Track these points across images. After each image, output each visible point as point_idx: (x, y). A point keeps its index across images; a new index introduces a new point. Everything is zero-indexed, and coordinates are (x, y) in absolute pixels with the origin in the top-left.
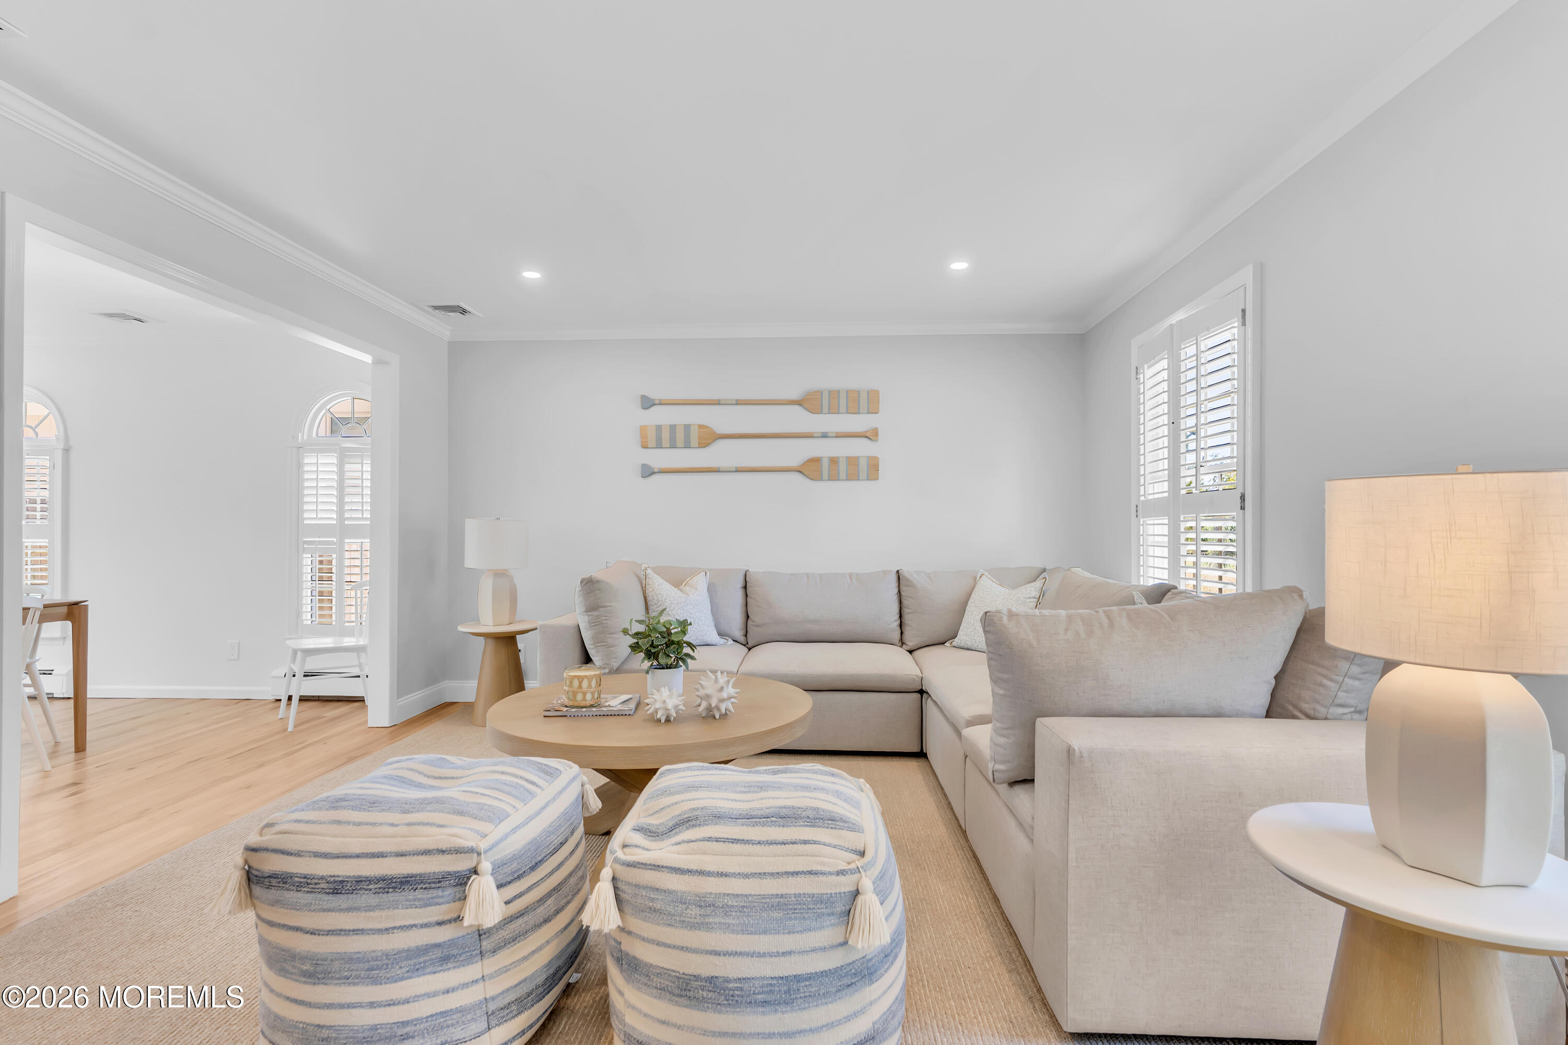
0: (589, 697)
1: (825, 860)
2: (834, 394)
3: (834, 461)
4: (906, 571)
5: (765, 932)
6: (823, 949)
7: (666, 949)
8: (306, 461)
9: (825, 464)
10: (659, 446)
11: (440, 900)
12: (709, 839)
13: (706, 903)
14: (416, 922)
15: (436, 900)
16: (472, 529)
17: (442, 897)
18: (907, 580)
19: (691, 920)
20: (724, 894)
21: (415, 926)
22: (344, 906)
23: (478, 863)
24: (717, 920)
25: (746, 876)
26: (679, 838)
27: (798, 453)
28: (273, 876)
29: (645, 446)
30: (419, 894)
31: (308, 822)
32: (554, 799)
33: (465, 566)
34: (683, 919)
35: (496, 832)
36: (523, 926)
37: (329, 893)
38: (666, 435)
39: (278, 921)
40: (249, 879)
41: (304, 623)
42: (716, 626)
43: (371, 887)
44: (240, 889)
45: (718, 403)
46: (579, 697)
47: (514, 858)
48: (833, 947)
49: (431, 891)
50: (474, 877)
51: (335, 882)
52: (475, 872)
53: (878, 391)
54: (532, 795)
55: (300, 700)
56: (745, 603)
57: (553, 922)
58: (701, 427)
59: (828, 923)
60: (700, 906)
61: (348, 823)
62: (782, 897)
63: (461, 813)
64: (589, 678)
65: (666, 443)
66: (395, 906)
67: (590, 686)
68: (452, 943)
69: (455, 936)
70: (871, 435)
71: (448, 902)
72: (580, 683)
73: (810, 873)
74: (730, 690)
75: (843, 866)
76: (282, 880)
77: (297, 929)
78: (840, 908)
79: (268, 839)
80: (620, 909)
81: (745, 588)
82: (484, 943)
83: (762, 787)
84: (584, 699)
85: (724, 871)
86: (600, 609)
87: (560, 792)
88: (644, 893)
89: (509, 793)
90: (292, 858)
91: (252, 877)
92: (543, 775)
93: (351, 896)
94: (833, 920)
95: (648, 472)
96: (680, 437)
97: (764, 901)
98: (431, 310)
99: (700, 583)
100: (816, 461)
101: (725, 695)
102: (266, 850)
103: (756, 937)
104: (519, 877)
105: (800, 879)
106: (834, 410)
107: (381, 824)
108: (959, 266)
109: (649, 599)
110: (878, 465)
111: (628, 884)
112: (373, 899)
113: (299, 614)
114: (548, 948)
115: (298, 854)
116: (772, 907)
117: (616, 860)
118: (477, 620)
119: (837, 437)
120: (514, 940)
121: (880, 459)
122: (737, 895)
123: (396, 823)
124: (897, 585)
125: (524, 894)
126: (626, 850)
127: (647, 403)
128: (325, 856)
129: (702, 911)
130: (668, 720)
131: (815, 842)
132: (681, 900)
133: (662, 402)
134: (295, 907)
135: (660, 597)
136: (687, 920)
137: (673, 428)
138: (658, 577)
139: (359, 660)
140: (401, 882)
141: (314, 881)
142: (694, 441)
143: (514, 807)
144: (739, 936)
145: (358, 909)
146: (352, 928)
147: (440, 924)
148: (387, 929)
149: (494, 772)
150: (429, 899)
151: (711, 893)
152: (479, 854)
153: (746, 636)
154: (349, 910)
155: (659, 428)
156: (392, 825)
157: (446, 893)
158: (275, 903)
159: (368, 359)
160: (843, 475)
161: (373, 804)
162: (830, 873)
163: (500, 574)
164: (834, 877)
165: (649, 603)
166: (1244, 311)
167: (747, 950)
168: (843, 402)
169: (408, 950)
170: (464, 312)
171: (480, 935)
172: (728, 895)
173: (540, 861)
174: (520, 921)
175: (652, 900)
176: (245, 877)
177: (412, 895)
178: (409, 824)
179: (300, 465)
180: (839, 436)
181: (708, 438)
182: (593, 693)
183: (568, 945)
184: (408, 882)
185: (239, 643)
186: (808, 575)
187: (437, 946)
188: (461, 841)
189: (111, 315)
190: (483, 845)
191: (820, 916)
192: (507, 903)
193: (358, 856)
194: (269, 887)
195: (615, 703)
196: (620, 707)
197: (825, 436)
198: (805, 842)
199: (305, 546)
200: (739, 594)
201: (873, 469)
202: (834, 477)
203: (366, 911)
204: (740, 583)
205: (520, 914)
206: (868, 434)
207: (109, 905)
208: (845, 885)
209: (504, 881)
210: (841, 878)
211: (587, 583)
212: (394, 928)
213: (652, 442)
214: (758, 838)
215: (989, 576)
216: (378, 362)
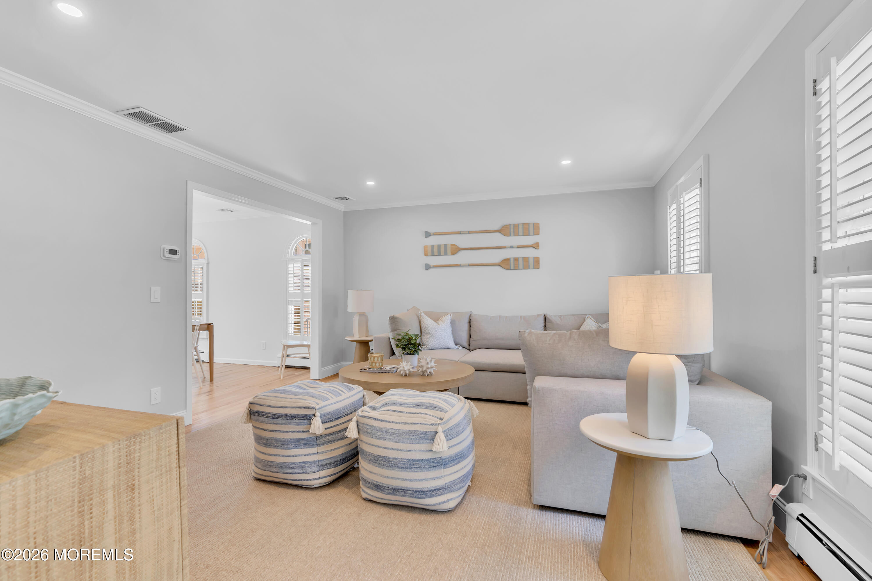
0: (377, 365)
1: (426, 420)
2: (516, 226)
3: (516, 260)
4: (549, 314)
5: (403, 442)
6: (424, 451)
7: (371, 446)
8: (289, 266)
9: (512, 261)
10: (433, 255)
11: (303, 424)
12: (390, 410)
13: (384, 431)
14: (296, 430)
15: (302, 424)
16: (350, 294)
17: (304, 423)
18: (549, 319)
19: (379, 436)
20: (391, 428)
21: (296, 431)
22: (275, 422)
23: (315, 413)
24: (387, 437)
25: (399, 423)
26: (382, 409)
27: (498, 256)
28: (256, 412)
29: (426, 255)
30: (297, 421)
31: (267, 396)
32: (349, 398)
33: (348, 311)
34: (376, 436)
35: (322, 404)
36: (332, 438)
37: (271, 418)
38: (436, 250)
39: (257, 426)
40: (250, 413)
41: (289, 334)
42: (454, 340)
43: (283, 417)
44: (247, 416)
45: (460, 233)
46: (374, 364)
47: (329, 414)
48: (427, 451)
49: (300, 420)
50: (314, 417)
51: (273, 415)
52: (314, 415)
53: (539, 224)
54: (340, 395)
55: (285, 367)
56: (469, 330)
57: (344, 440)
58: (452, 245)
59: (426, 442)
60: (382, 432)
61: (278, 397)
62: (410, 431)
63: (313, 397)
64: (378, 357)
65: (436, 253)
66: (289, 424)
67: (378, 360)
68: (307, 439)
69: (309, 437)
70: (536, 246)
71: (306, 425)
72: (374, 359)
73: (420, 424)
74: (433, 364)
75: (433, 422)
76: (259, 413)
77: (262, 429)
78: (430, 437)
79: (256, 400)
80: (359, 432)
81: (470, 322)
82: (318, 441)
83: (417, 396)
84: (376, 365)
85: (392, 421)
86: (398, 330)
87: (352, 396)
88: (365, 426)
89: (331, 393)
90: (262, 407)
91: (251, 412)
92: (347, 389)
93: (277, 419)
94: (427, 441)
95: (428, 267)
96: (442, 250)
97: (404, 432)
98: (334, 199)
99: (447, 320)
100: (508, 260)
101: (429, 366)
102: (255, 404)
103: (399, 444)
104: (331, 421)
105: (417, 426)
106: (516, 234)
107: (288, 398)
108: (566, 162)
109: (422, 326)
110: (539, 261)
111: (361, 423)
112: (283, 421)
113: (287, 331)
114: (342, 448)
115: (263, 405)
116: (406, 434)
117: (358, 415)
118: (353, 336)
119: (518, 247)
120: (328, 443)
121: (540, 258)
122: (395, 429)
123: (292, 398)
124: (544, 322)
125: (332, 427)
126: (363, 412)
127: (428, 235)
128: (271, 406)
129: (383, 434)
130: (406, 375)
131: (425, 414)
132: (377, 429)
133: (434, 234)
134: (262, 422)
135: (426, 325)
136: (378, 436)
137: (439, 246)
138: (426, 316)
139: (309, 350)
140: (292, 416)
141: (267, 414)
142: (449, 252)
143: (332, 397)
144: (394, 443)
145: (279, 424)
146: (277, 430)
147: (303, 432)
148: (287, 431)
149: (329, 386)
150: (300, 423)
151: (386, 428)
152: (316, 410)
153: (470, 345)
154: (276, 424)
155: (433, 246)
156: (291, 399)
157: (305, 422)
158: (257, 420)
159: (310, 223)
160: (521, 266)
161: (287, 392)
162: (428, 424)
163: (362, 315)
164: (429, 426)
165: (422, 328)
166: (701, 179)
167: (396, 448)
168: (521, 230)
169: (293, 439)
170: (347, 199)
171: (317, 438)
172: (392, 429)
173: (340, 417)
174: (331, 436)
175: (367, 429)
176: (249, 412)
177: (295, 421)
178: (296, 399)
179: (287, 268)
180: (519, 247)
181: (456, 250)
182: (379, 363)
183: (351, 450)
184: (294, 416)
185: (266, 342)
186: (500, 316)
187: (303, 439)
188: (310, 405)
189: (222, 210)
190: (317, 407)
191: (423, 439)
192: (326, 429)
193: (280, 407)
194: (255, 415)
195: (388, 368)
196: (390, 370)
197: (512, 247)
198: (422, 414)
199: (289, 302)
200: (466, 326)
201: (537, 263)
202: (516, 268)
203: (281, 425)
204: (467, 320)
205: (331, 434)
206: (534, 246)
207: (217, 429)
208: (432, 429)
209: (325, 421)
210: (431, 426)
211: (392, 319)
212: (289, 431)
213: (430, 252)
214: (406, 411)
215: (592, 318)
216: (313, 224)
